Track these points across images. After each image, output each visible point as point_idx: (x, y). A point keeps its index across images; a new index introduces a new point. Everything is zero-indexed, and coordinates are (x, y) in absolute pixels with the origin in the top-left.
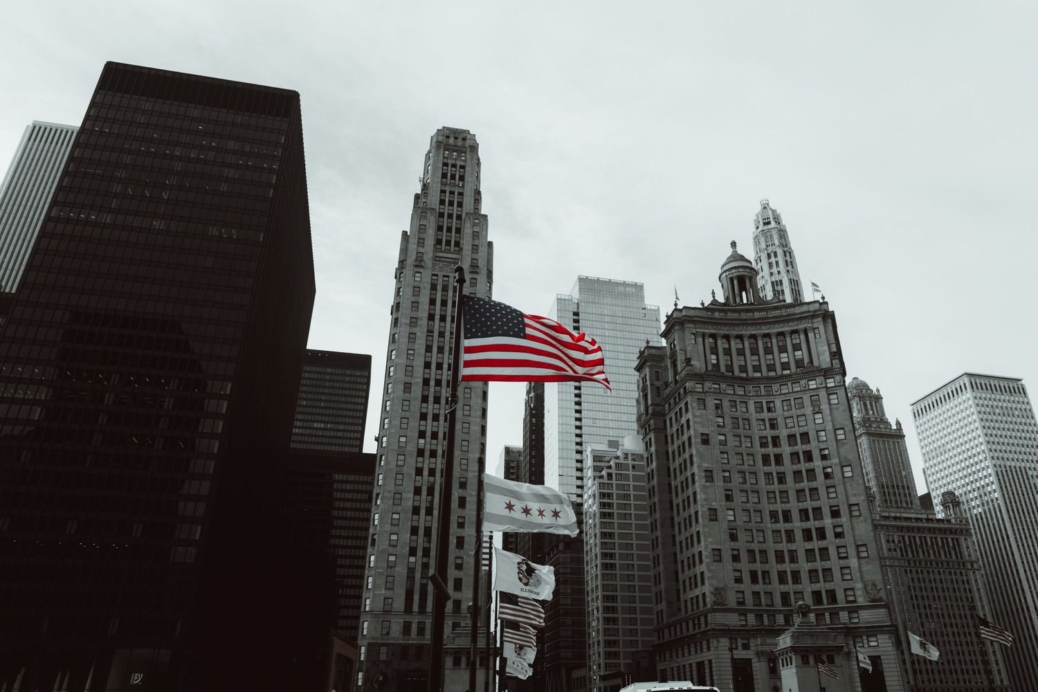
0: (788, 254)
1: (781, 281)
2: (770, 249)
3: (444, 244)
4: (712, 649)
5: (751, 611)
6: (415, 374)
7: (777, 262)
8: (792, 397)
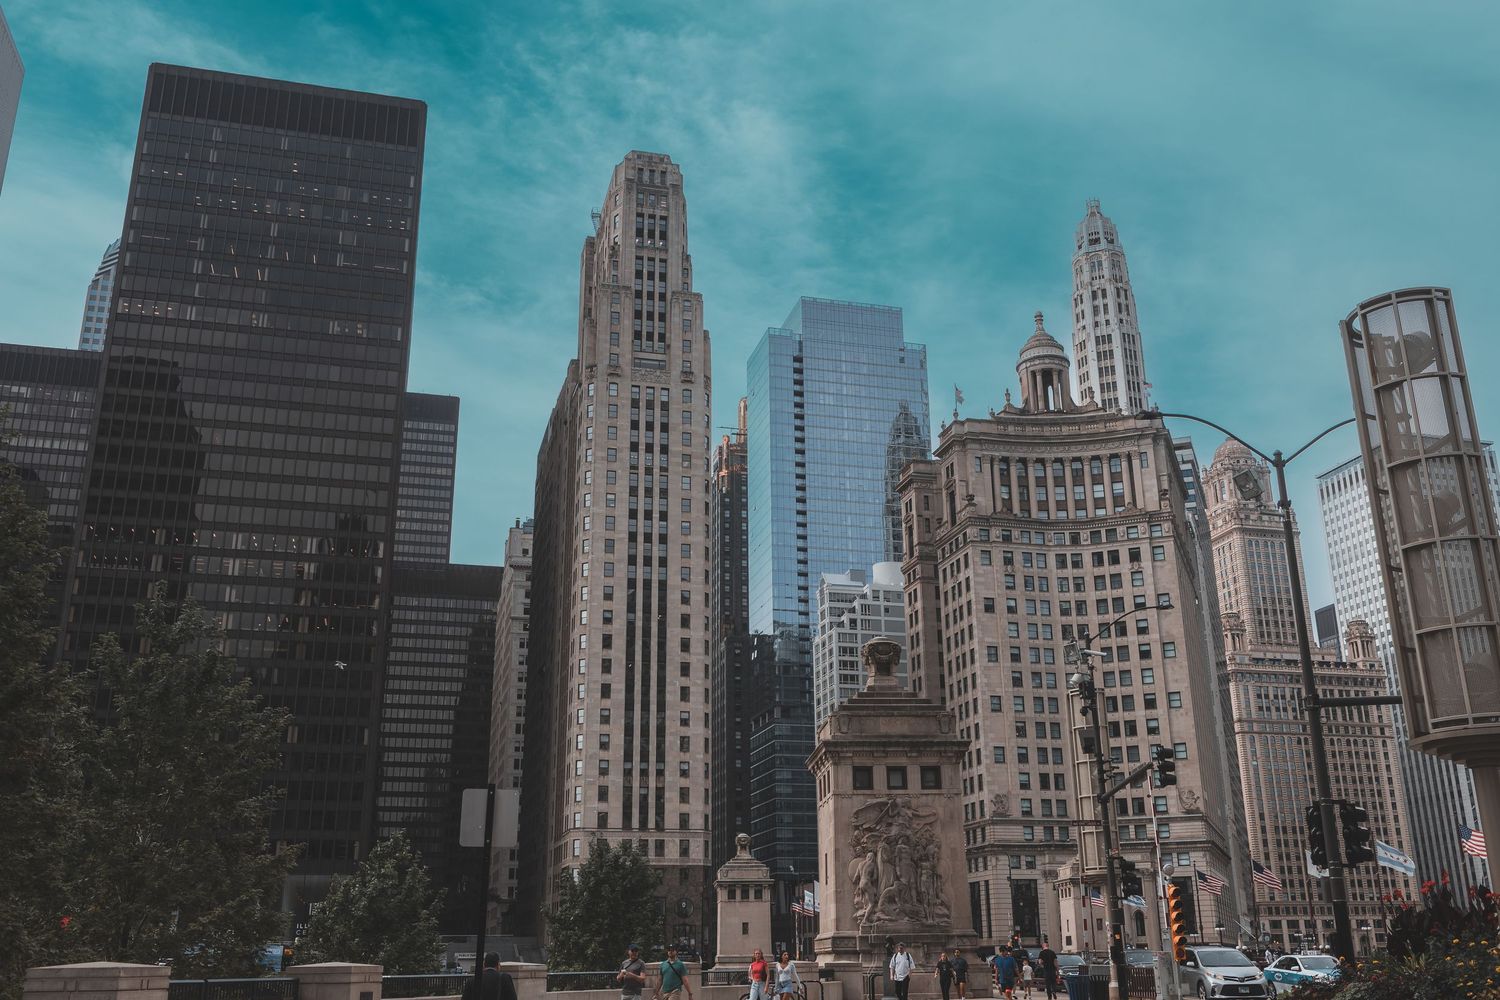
0: (1122, 293)
1: (1109, 336)
2: (1097, 284)
3: (644, 339)
4: (990, 868)
5: (1039, 823)
6: (618, 528)
7: (1105, 306)
8: (1105, 549)
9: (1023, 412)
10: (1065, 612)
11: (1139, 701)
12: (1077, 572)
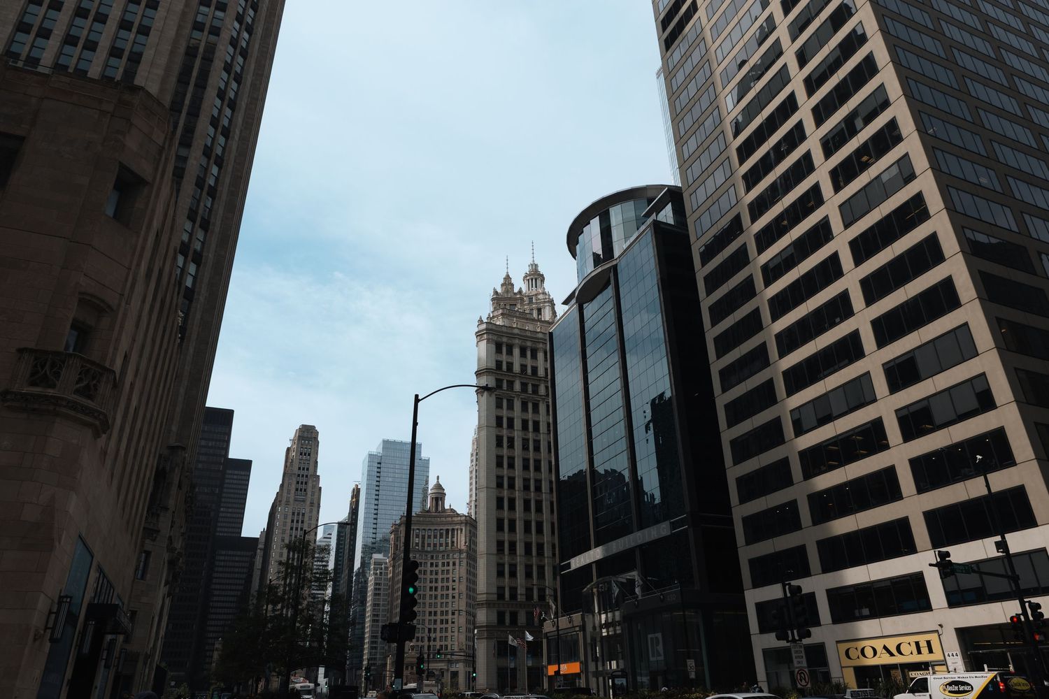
3: (299, 491)
8: (446, 561)
9: (428, 511)
10: (431, 582)
11: (450, 613)
12: (436, 569)
